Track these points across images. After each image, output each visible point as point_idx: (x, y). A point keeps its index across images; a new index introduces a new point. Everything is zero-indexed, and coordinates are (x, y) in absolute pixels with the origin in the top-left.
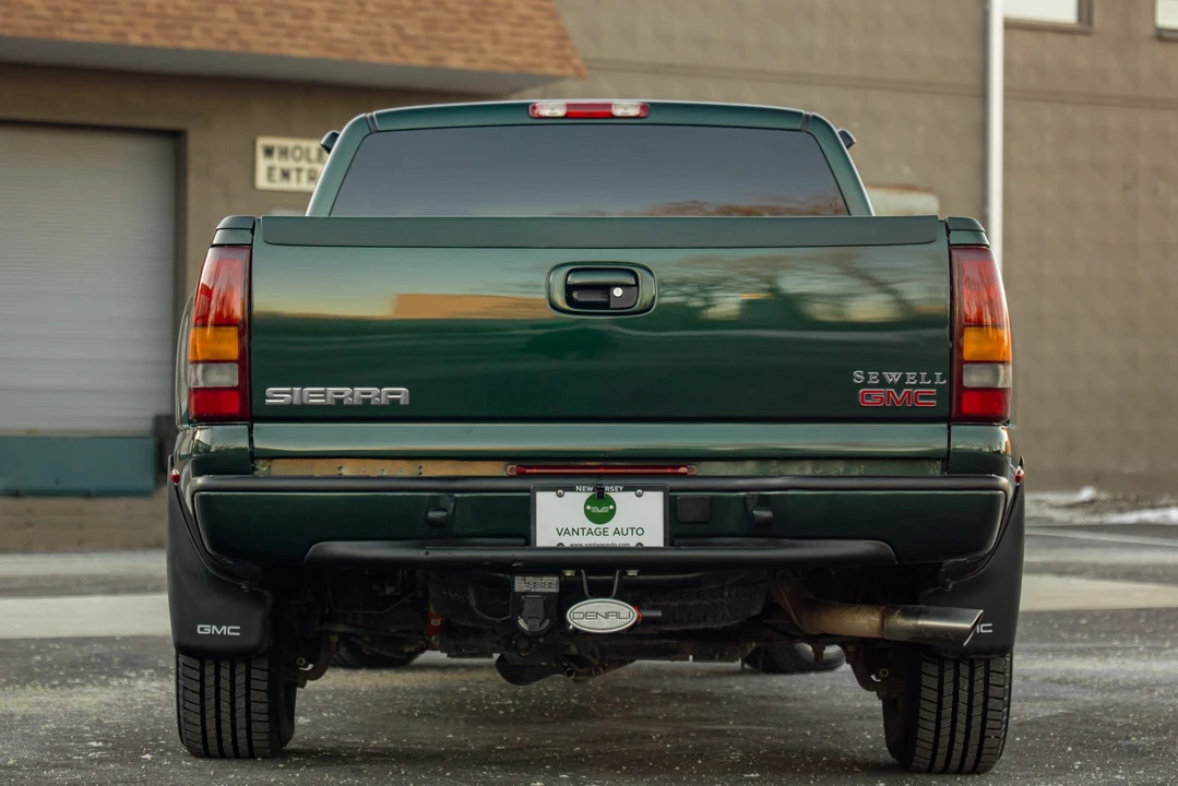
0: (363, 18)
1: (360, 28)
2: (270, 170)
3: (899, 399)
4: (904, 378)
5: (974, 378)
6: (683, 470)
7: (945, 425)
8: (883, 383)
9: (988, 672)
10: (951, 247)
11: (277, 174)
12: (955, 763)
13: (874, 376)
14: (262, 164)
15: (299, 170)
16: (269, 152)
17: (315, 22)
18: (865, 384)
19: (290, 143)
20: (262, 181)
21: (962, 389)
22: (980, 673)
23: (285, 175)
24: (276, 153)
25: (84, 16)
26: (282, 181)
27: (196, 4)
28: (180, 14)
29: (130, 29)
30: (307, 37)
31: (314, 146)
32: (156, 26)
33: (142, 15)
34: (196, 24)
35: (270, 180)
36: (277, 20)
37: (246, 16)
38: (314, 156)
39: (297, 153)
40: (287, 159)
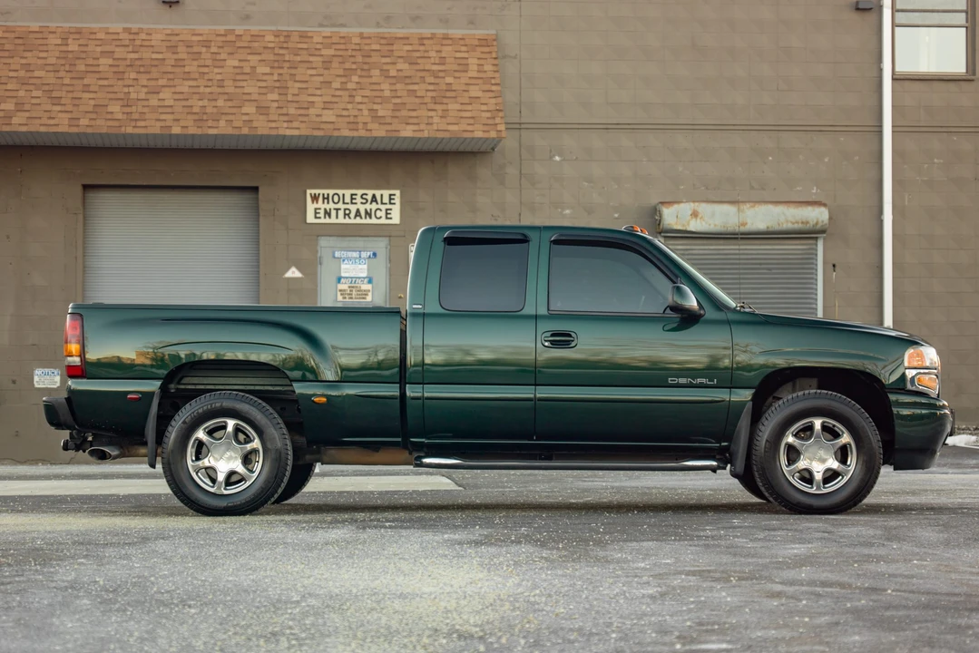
0: (350, 106)
1: (345, 113)
2: (317, 210)
11: (322, 215)
14: (311, 207)
15: (337, 210)
16: (315, 198)
17: (312, 111)
19: (331, 192)
20: (310, 219)
24: (320, 199)
25: (147, 116)
26: (325, 217)
27: (230, 104)
28: (215, 110)
29: (176, 123)
30: (302, 122)
31: (348, 193)
32: (195, 120)
33: (188, 113)
34: (224, 117)
35: (316, 217)
36: (284, 111)
37: (264, 110)
38: (348, 199)
39: (336, 199)
40: (328, 203)
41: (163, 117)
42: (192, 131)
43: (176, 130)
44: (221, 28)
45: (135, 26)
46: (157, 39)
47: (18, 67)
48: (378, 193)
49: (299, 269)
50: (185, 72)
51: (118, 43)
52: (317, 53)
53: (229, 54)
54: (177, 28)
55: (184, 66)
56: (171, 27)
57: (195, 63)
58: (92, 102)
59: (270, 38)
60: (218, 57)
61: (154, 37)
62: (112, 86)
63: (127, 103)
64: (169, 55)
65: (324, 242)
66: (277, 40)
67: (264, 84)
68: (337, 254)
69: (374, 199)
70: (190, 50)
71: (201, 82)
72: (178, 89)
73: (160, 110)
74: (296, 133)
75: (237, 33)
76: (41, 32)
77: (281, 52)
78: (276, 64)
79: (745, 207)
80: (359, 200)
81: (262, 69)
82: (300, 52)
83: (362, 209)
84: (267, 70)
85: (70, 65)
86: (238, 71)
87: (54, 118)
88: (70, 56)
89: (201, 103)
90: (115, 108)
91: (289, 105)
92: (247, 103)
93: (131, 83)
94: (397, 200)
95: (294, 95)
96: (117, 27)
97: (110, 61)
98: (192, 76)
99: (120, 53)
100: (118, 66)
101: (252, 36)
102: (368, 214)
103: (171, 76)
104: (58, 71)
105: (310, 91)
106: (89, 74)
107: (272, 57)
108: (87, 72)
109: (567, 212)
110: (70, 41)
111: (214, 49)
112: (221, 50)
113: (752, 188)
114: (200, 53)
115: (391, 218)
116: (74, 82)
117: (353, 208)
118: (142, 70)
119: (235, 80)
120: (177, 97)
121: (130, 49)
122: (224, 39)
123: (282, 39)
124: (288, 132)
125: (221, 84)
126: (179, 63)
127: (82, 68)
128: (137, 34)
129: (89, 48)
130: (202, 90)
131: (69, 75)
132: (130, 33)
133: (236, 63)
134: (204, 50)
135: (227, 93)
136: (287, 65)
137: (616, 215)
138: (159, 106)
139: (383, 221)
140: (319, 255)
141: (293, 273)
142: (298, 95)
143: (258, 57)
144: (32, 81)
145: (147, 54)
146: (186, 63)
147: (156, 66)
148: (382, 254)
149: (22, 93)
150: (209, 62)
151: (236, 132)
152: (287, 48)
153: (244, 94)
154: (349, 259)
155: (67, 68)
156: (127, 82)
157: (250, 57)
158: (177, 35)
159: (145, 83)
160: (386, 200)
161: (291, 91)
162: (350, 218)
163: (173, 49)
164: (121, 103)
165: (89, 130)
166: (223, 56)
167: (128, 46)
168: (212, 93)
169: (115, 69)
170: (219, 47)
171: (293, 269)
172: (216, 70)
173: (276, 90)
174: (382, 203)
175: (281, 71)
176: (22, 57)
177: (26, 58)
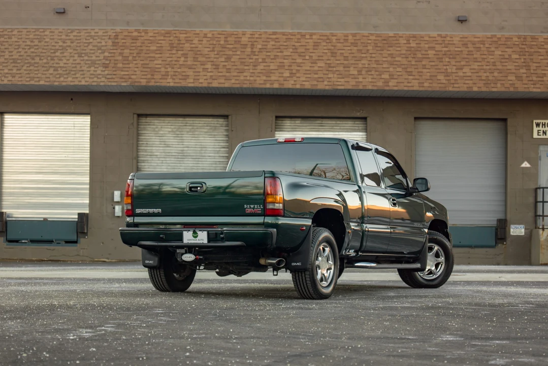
2: (539, 131)
3: (254, 211)
4: (254, 206)
5: (270, 206)
6: (215, 227)
7: (263, 217)
10: (265, 177)
11: (541, 133)
13: (248, 206)
14: (535, 129)
16: (538, 125)
17: (545, 79)
20: (535, 136)
21: (266, 209)
23: (544, 133)
24: (541, 125)
25: (459, 81)
26: (543, 135)
27: (501, 75)
28: (494, 79)
29: (474, 85)
30: (541, 84)
32: (484, 84)
33: (480, 80)
34: (499, 82)
35: (538, 135)
36: (531, 79)
37: (519, 78)
40: (545, 127)
41: (467, 82)
42: (484, 89)
43: (475, 89)
44: (489, 34)
45: (443, 33)
46: (456, 40)
47: (387, 55)
49: (529, 162)
50: (474, 58)
51: (436, 42)
52: (542, 47)
53: (495, 48)
54: (466, 34)
55: (473, 55)
56: (462, 33)
57: (478, 53)
58: (428, 74)
59: (515, 39)
60: (490, 50)
61: (454, 39)
62: (437, 65)
63: (447, 75)
64: (463, 49)
65: (542, 148)
66: (519, 40)
67: (516, 64)
70: (474, 46)
71: (483, 63)
72: (472, 67)
73: (465, 78)
74: (539, 90)
75: (498, 36)
76: (395, 37)
77: (523, 46)
78: (521, 54)
81: (514, 56)
82: (533, 47)
84: (517, 57)
85: (414, 54)
86: (501, 57)
87: (410, 83)
88: (413, 49)
89: (485, 75)
90: (441, 77)
91: (533, 75)
92: (509, 74)
93: (447, 64)
95: (534, 70)
96: (434, 34)
97: (434, 52)
98: (479, 60)
99: (438, 47)
100: (438, 55)
101: (506, 38)
103: (467, 60)
104: (408, 58)
105: (542, 68)
106: (424, 59)
107: (519, 50)
108: (424, 58)
110: (411, 41)
111: (487, 45)
112: (491, 46)
114: (480, 48)
116: (417, 63)
118: (451, 57)
119: (501, 62)
120: (473, 71)
121: (443, 45)
122: (491, 40)
123: (522, 40)
124: (535, 90)
125: (494, 64)
126: (470, 53)
127: (420, 56)
128: (445, 37)
129: (422, 45)
130: (485, 67)
131: (414, 59)
132: (442, 37)
133: (500, 53)
134: (482, 46)
135: (498, 69)
136: (527, 54)
138: (464, 76)
140: (539, 155)
141: (526, 165)
142: (536, 70)
143: (511, 50)
144: (395, 63)
145: (452, 48)
146: (474, 53)
147: (458, 55)
149: (391, 69)
150: (486, 53)
151: (507, 90)
152: (526, 45)
153: (507, 69)
155: (412, 55)
156: (445, 64)
157: (507, 50)
158: (466, 38)
159: (454, 63)
161: (532, 68)
163: (465, 45)
164: (443, 74)
165: (430, 89)
166: (493, 49)
167: (442, 44)
168: (490, 69)
169: (438, 57)
170: (490, 44)
171: (526, 163)
172: (491, 57)
173: (524, 67)
175: (525, 57)
176: (388, 50)
177: (390, 51)
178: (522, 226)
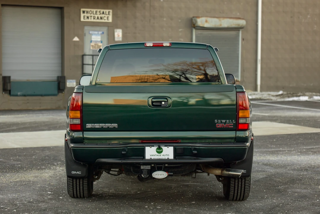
2: (84, 16)
3: (225, 126)
4: (226, 121)
5: (241, 121)
7: (235, 131)
8: (222, 122)
9: (245, 180)
10: (237, 92)
11: (86, 18)
12: (238, 199)
13: (219, 121)
14: (82, 15)
15: (91, 16)
16: (84, 12)
18: (217, 123)
19: (89, 10)
20: (82, 19)
21: (239, 123)
22: (243, 181)
23: (88, 18)
24: (86, 12)
31: (95, 10)
35: (84, 19)
38: (95, 13)
39: (91, 12)
40: (88, 14)
48: (105, 11)
49: (78, 37)
65: (86, 28)
68: (91, 32)
69: (103, 13)
79: (221, 19)
80: (98, 13)
83: (99, 16)
94: (111, 14)
102: (101, 18)
109: (165, 19)
113: (220, 13)
115: (108, 20)
117: (96, 16)
137: (180, 21)
139: (106, 21)
140: (84, 33)
141: (76, 39)
148: (106, 32)
154: (95, 34)
160: (107, 13)
162: (95, 19)
171: (76, 37)
174: (106, 14)
178: (74, 80)
